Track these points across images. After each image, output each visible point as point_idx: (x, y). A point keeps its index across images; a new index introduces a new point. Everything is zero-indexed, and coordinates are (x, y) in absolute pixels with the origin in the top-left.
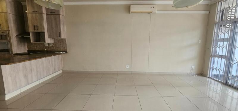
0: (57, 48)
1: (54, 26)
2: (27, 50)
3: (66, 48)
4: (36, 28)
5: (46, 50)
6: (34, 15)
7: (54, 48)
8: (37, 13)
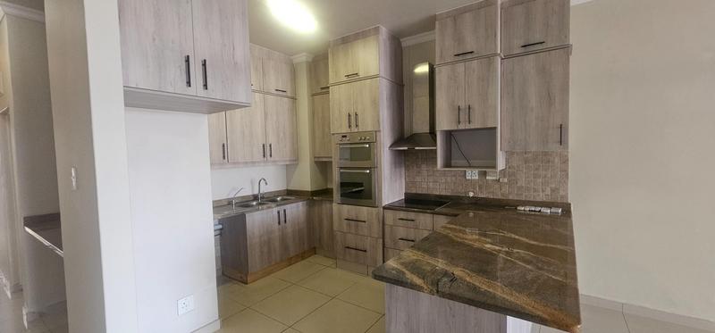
0: (520, 188)
1: (533, 100)
2: (404, 191)
3: (562, 193)
4: (463, 116)
5: (471, 194)
6: (460, 67)
7: (506, 189)
8: (473, 59)
